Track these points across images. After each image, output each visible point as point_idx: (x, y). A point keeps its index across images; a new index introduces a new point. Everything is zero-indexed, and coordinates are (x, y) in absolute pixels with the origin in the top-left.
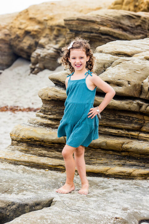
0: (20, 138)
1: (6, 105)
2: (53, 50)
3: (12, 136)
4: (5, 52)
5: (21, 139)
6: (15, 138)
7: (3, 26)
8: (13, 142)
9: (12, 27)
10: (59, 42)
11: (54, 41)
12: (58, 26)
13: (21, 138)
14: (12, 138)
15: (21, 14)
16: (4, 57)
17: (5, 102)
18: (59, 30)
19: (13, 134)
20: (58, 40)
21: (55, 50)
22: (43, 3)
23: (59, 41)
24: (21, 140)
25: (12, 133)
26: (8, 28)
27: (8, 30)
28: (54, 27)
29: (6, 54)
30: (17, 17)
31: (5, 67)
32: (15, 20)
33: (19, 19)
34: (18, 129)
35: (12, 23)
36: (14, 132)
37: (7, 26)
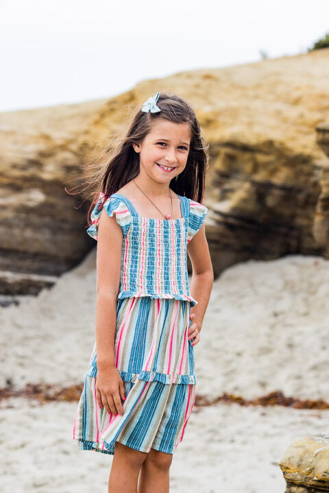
0: (315, 478)
1: (78, 383)
2: (212, 219)
3: (288, 471)
4: (64, 221)
5: (319, 481)
6: (299, 478)
7: (60, 142)
8: (294, 489)
9: (85, 144)
10: (229, 195)
11: (217, 192)
12: (229, 144)
13: (320, 477)
14: (290, 476)
15: (115, 106)
16: (60, 237)
17: (74, 373)
18: (231, 158)
19: (293, 468)
20: (227, 186)
21: (217, 217)
22: (178, 75)
23: (232, 191)
24: (321, 484)
25: (290, 464)
26: (74, 147)
27: (75, 154)
28: (216, 149)
29: (66, 226)
30: (103, 115)
31: (63, 267)
32: (97, 123)
33: (107, 120)
34: (306, 452)
35: (86, 132)
36: (295, 461)
37: (71, 141)
